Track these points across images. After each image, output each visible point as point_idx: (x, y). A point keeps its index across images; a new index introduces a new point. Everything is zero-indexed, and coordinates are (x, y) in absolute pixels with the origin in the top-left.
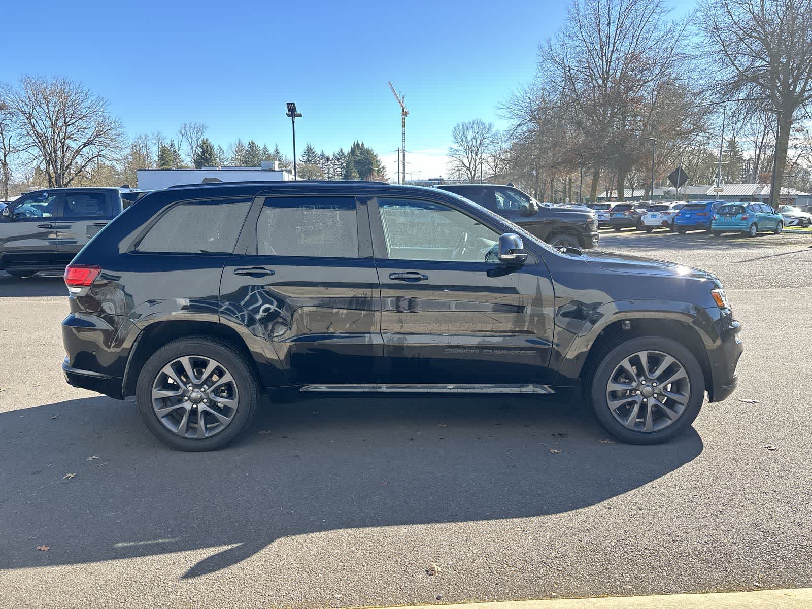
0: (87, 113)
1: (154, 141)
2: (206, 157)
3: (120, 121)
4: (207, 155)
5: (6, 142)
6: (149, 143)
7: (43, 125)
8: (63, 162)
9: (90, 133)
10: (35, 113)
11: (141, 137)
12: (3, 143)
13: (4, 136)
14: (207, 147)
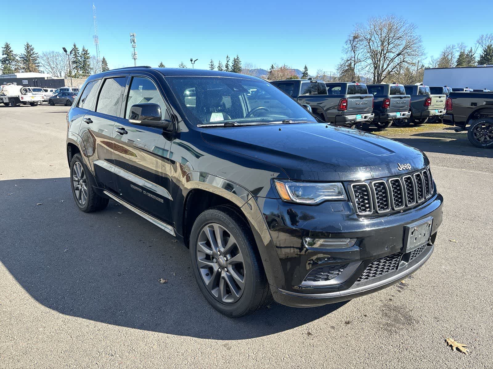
0: (402, 35)
1: (458, 49)
2: (488, 58)
3: (420, 38)
4: (489, 57)
5: (356, 57)
6: (454, 50)
7: (376, 46)
8: (383, 67)
9: (401, 48)
10: (373, 39)
11: (450, 47)
12: (355, 58)
13: (355, 54)
14: (490, 51)
